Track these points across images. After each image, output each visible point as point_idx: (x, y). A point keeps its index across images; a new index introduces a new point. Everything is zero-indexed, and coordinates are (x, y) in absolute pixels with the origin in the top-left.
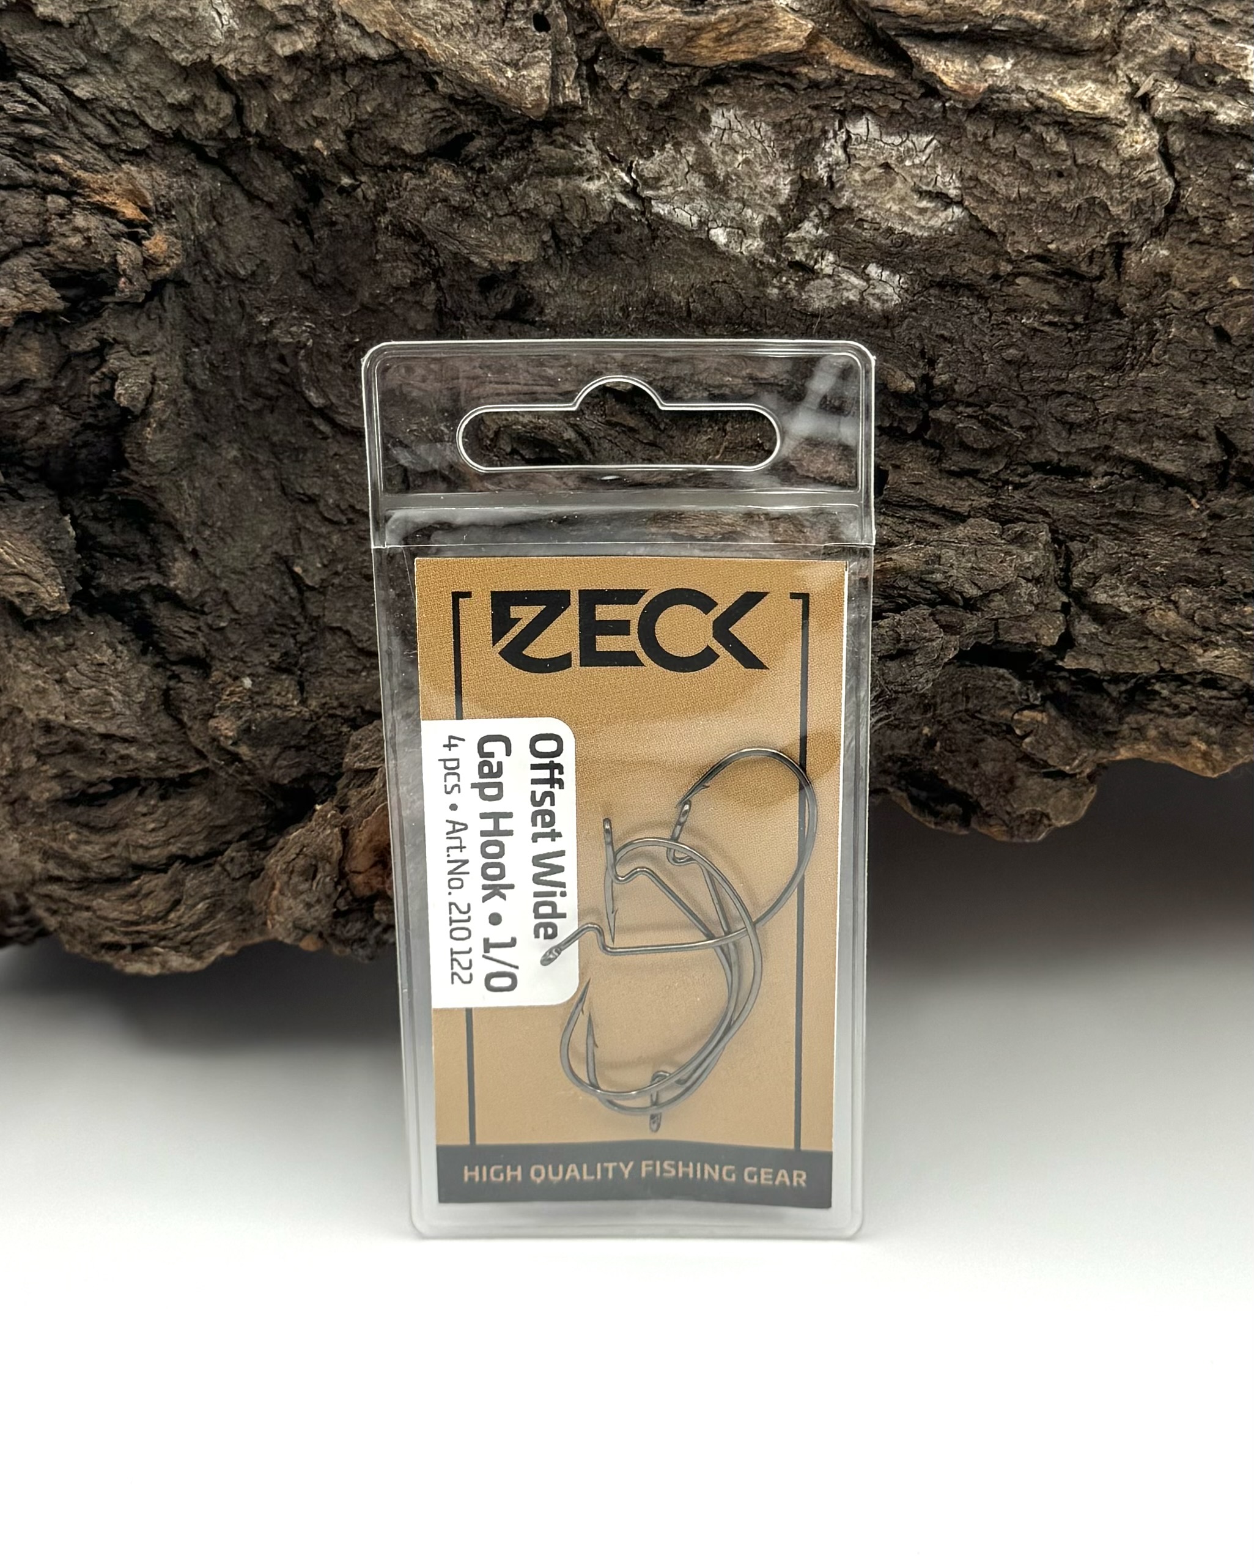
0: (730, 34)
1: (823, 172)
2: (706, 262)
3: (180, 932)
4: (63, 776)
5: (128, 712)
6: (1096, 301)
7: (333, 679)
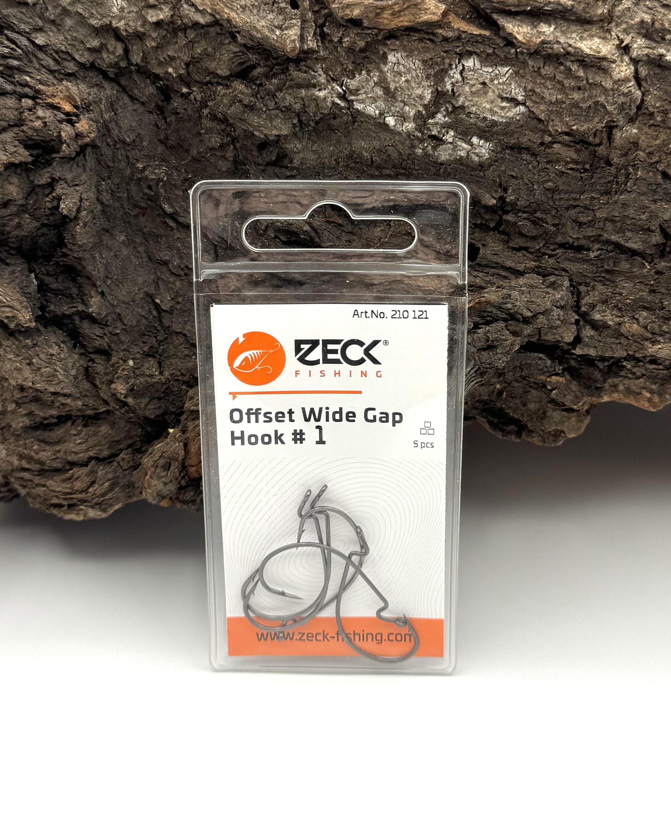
0: (399, 11)
1: (449, 87)
2: (383, 135)
3: (94, 498)
4: (30, 414)
5: (67, 381)
6: (597, 157)
7: (177, 360)
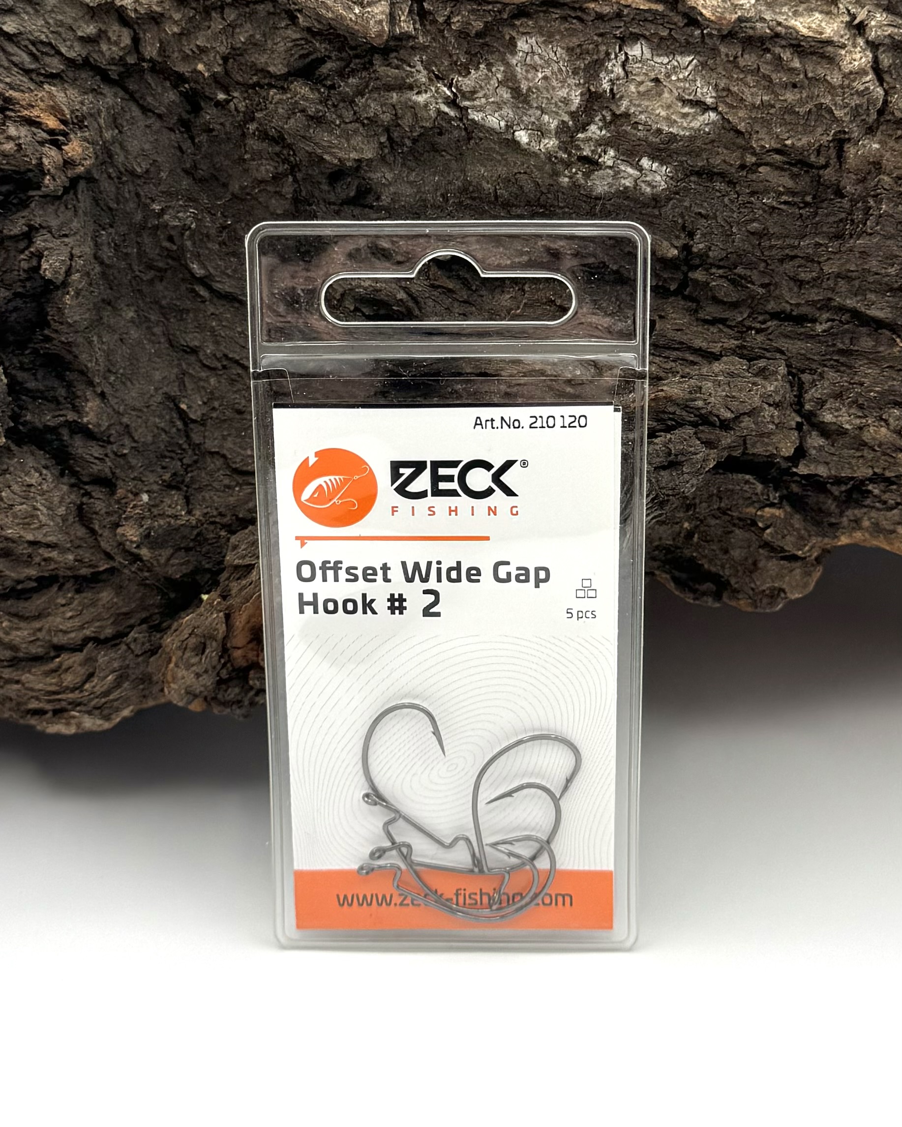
1: (606, 86)
2: (511, 157)
3: (93, 699)
5: (52, 523)
6: (822, 185)
7: (212, 493)
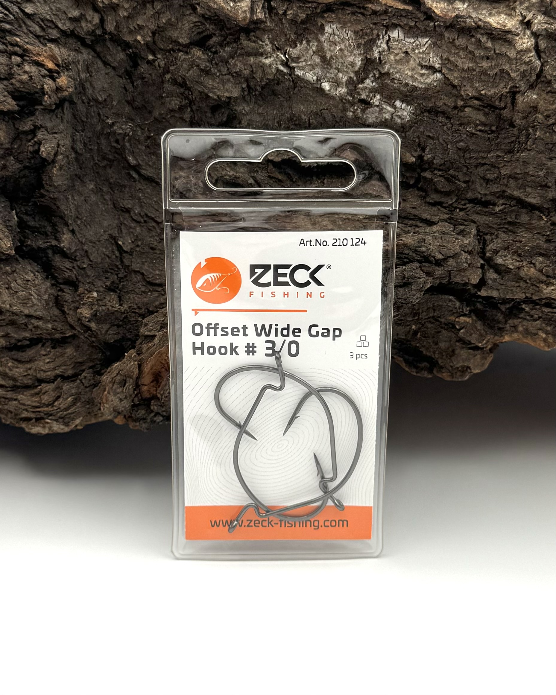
1: (376, 55)
2: (319, 100)
3: (59, 412)
4: (6, 336)
5: (39, 304)
6: (502, 119)
7: (134, 295)
